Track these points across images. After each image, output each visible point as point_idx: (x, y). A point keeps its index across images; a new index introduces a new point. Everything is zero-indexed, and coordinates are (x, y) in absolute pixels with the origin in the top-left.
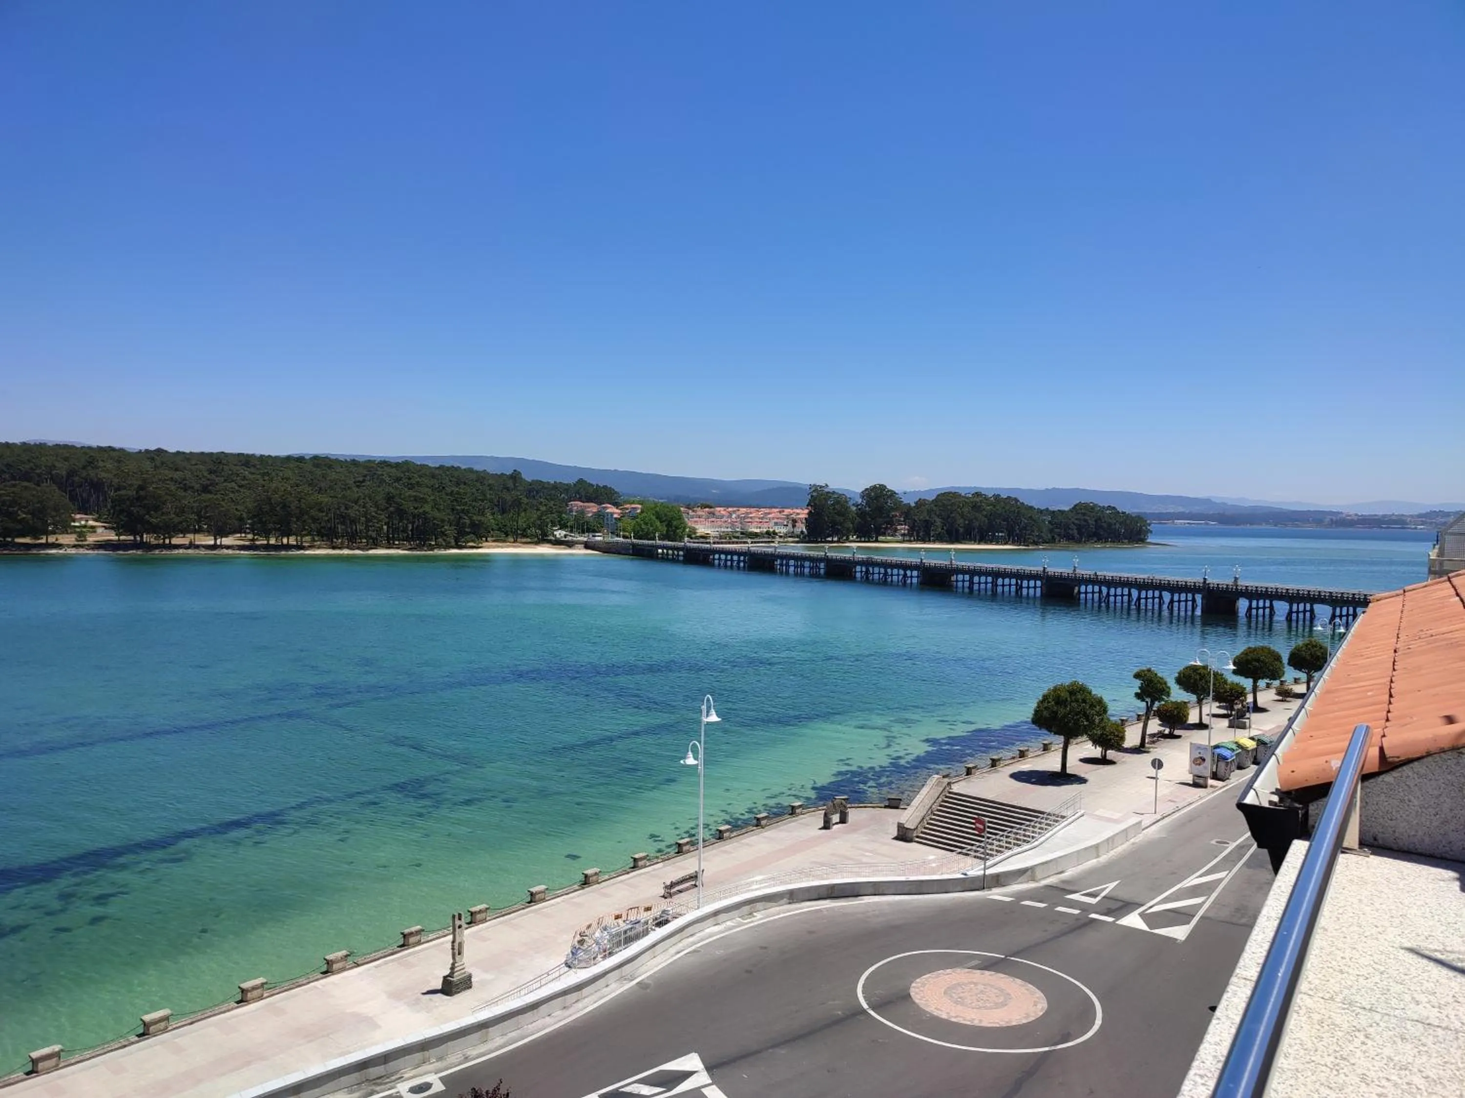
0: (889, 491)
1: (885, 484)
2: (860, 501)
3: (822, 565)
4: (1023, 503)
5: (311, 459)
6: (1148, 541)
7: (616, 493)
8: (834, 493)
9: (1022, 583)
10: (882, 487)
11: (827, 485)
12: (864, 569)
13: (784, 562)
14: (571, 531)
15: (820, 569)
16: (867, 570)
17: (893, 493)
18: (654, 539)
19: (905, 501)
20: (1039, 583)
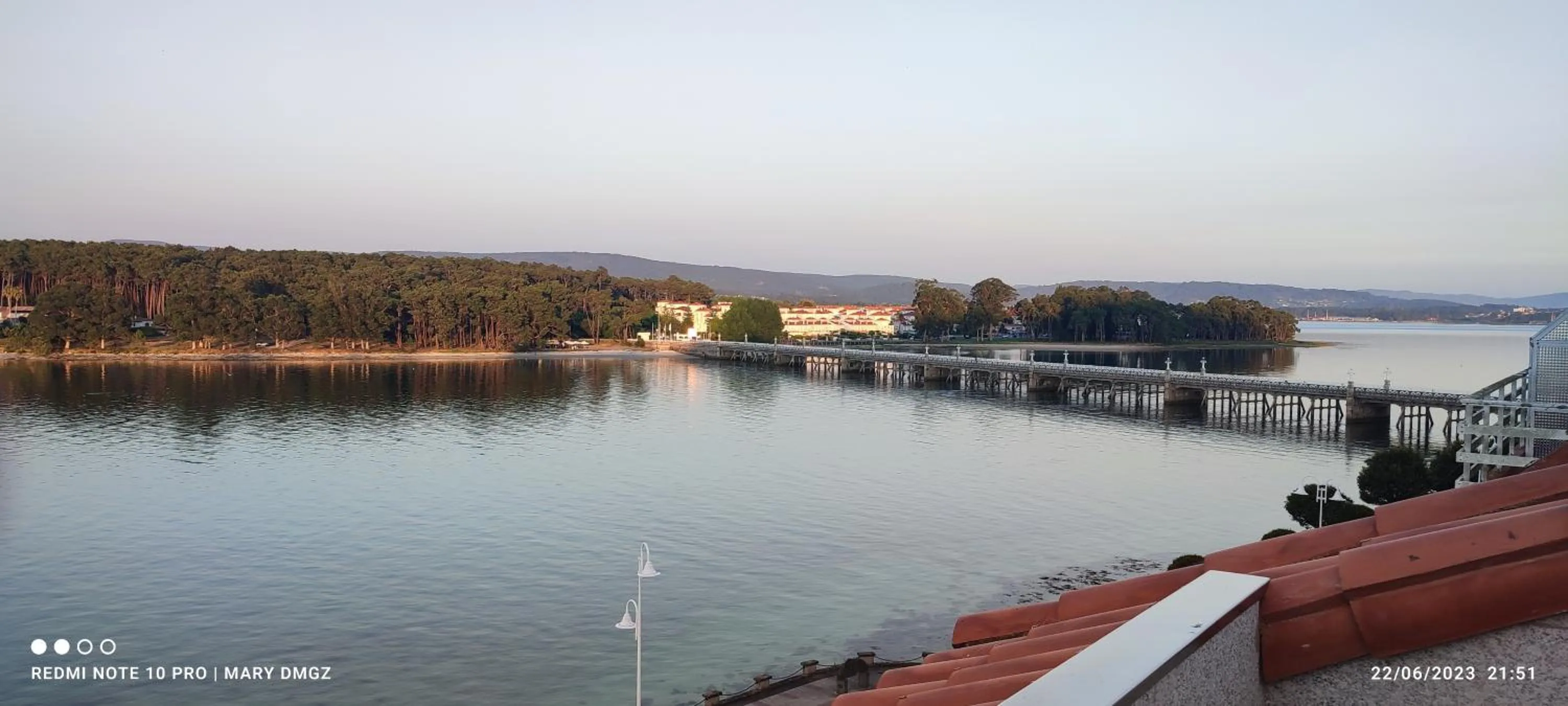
1: (1000, 277)
10: (996, 282)
11: (936, 281)
13: (882, 365)
14: (656, 333)
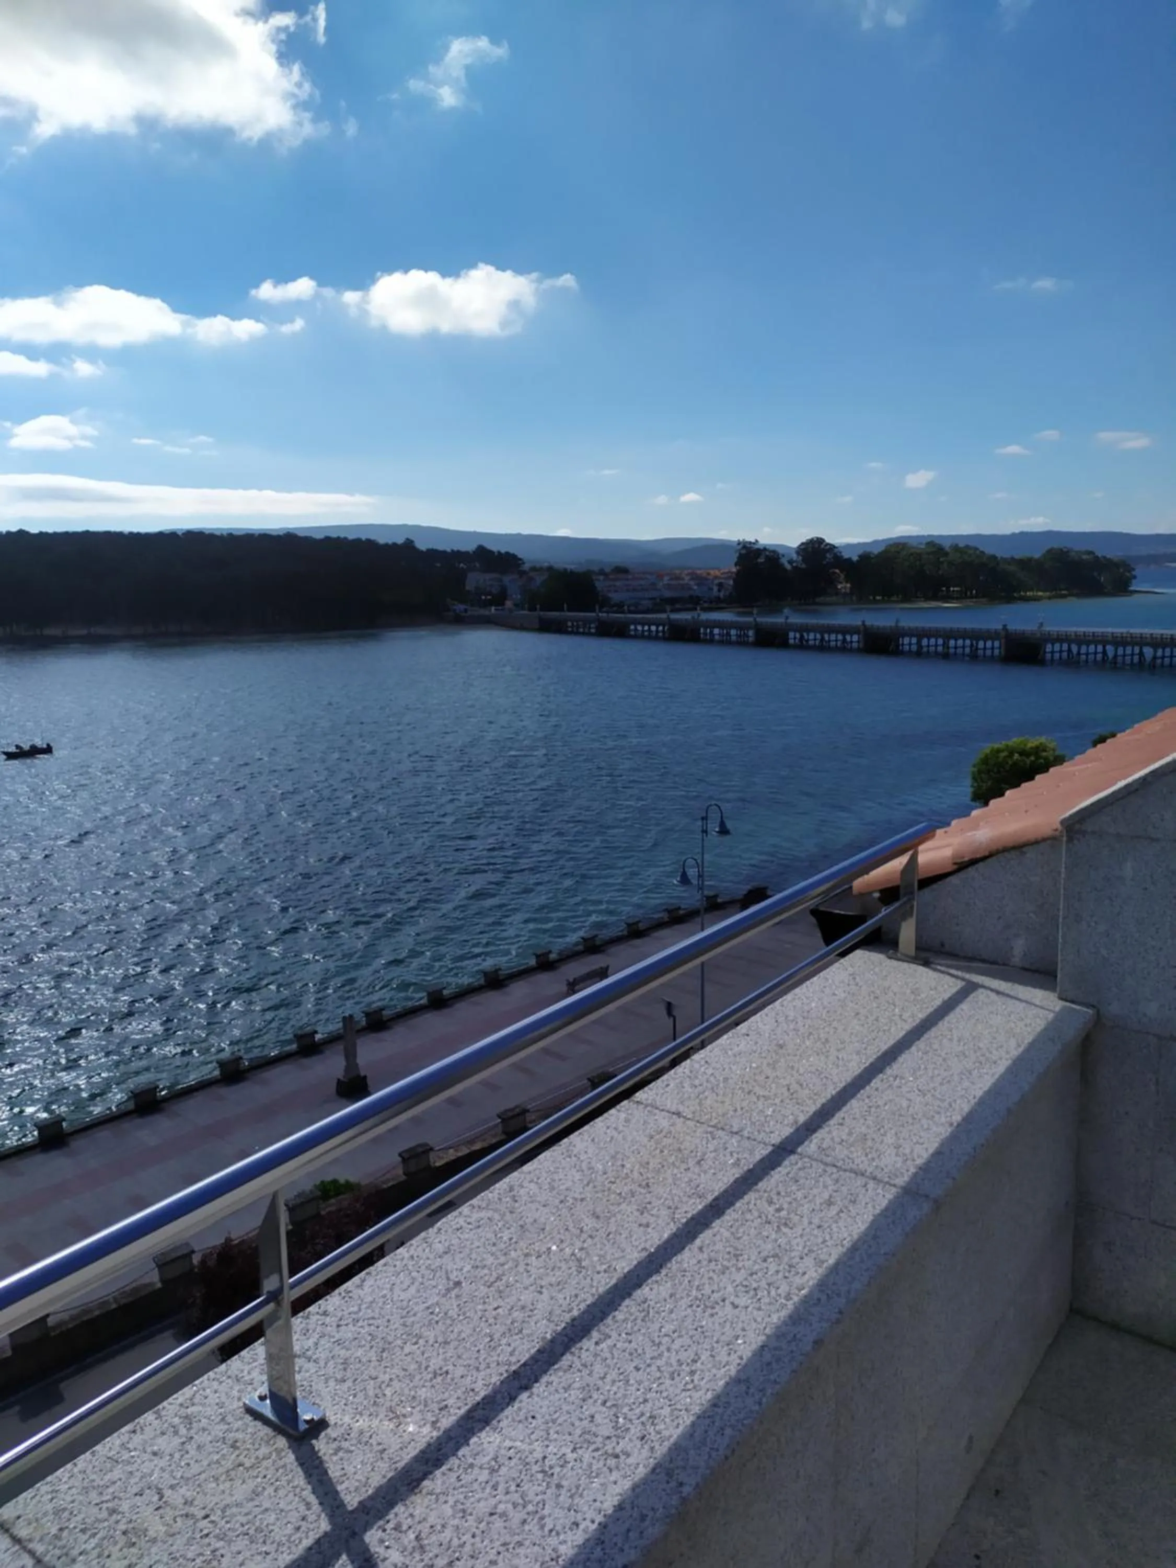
0: (828, 544)
1: (823, 537)
2: (795, 556)
3: (751, 633)
4: (982, 552)
5: (183, 534)
6: (1132, 588)
7: (520, 559)
8: (765, 549)
9: (977, 644)
10: (820, 541)
11: (757, 541)
12: (798, 635)
13: (708, 631)
14: (472, 605)
15: (748, 636)
16: (802, 637)
17: (832, 547)
18: (563, 610)
19: (846, 555)
20: (997, 644)
